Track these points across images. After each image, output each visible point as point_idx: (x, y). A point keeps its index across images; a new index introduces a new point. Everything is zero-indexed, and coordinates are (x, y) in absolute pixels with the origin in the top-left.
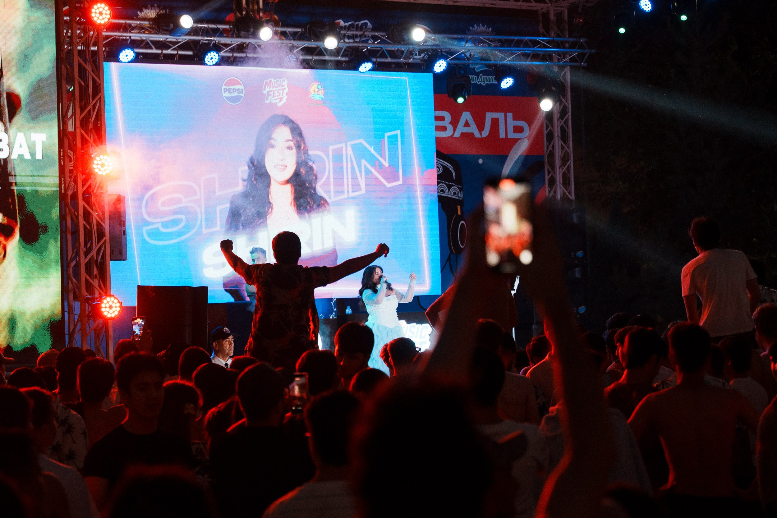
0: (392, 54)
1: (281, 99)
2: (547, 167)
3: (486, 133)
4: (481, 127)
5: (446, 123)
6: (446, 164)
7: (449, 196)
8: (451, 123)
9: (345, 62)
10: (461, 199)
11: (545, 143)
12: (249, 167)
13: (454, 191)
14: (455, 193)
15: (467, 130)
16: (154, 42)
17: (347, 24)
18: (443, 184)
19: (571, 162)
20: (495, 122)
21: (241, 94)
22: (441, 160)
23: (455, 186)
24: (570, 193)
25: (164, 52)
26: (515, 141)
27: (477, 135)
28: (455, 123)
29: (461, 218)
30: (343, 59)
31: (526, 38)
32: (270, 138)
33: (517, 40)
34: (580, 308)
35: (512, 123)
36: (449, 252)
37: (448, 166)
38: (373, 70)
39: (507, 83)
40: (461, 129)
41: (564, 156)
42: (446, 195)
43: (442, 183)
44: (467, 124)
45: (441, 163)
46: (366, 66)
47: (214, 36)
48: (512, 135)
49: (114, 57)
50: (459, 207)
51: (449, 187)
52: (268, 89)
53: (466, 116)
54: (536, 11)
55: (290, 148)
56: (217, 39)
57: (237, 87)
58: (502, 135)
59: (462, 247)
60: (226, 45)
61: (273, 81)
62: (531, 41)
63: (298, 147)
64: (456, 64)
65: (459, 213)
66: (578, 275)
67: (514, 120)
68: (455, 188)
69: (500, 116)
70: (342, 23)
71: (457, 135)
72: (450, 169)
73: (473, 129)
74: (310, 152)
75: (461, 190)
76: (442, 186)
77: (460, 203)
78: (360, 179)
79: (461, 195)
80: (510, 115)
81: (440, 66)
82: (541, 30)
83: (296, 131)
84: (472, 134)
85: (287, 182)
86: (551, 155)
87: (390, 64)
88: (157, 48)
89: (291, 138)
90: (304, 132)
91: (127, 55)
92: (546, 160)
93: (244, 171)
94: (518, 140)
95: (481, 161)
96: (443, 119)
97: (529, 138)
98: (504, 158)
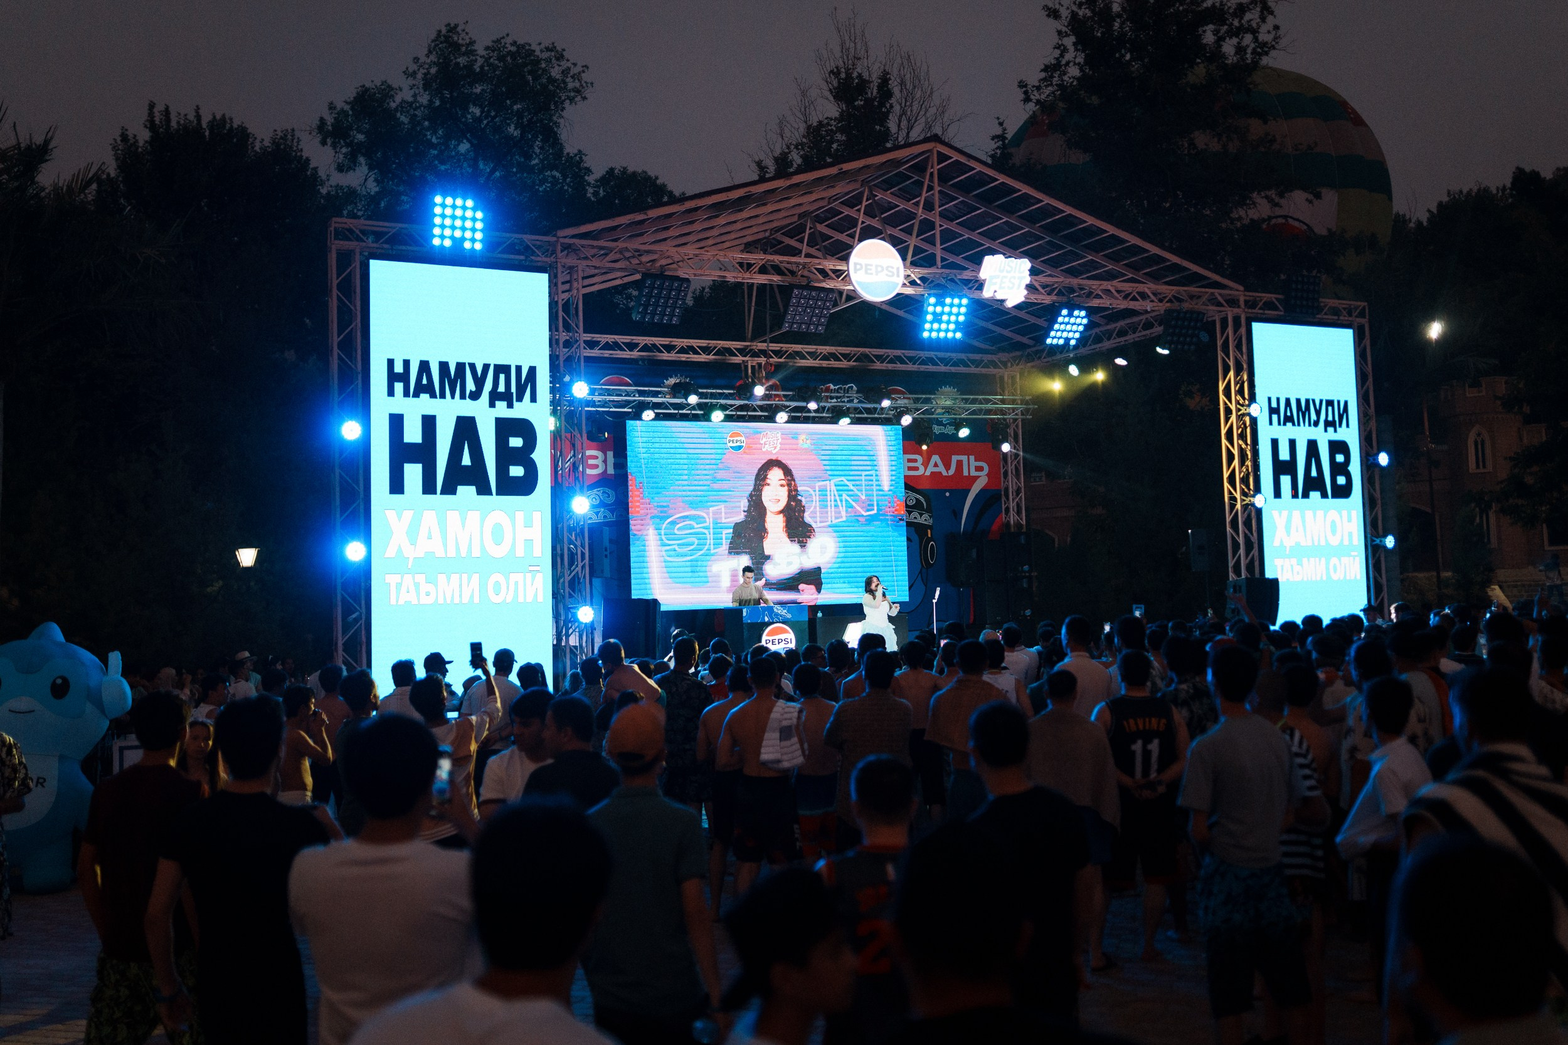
0: (868, 411)
1: (775, 448)
2: (1003, 499)
3: (952, 472)
4: (947, 466)
5: (918, 464)
6: (918, 496)
7: (918, 522)
8: (922, 464)
9: (828, 417)
10: (930, 524)
11: (1002, 479)
12: (749, 500)
13: (924, 518)
14: (924, 520)
15: (936, 470)
16: (671, 404)
17: (836, 387)
18: (916, 512)
19: (1022, 494)
20: (960, 464)
21: (742, 444)
22: (909, 492)
23: (924, 514)
24: (1021, 519)
25: (680, 412)
26: (977, 478)
27: (945, 473)
28: (926, 464)
29: (931, 539)
30: (827, 415)
31: (981, 397)
32: (765, 478)
33: (973, 399)
35: (974, 463)
36: (920, 566)
38: (852, 423)
39: (964, 433)
40: (931, 469)
41: (1018, 490)
42: (915, 521)
43: (911, 512)
44: (936, 465)
45: (910, 494)
46: (845, 421)
47: (720, 399)
48: (973, 473)
49: (637, 416)
50: (929, 531)
51: (921, 515)
52: (764, 440)
53: (936, 458)
54: (994, 375)
55: (782, 485)
56: (723, 402)
57: (739, 438)
58: (966, 473)
59: (932, 562)
60: (732, 406)
61: (769, 433)
62: (984, 399)
63: (789, 485)
64: (922, 418)
65: (929, 536)
66: (1025, 585)
67: (976, 461)
68: (926, 516)
69: (964, 458)
70: (832, 387)
71: (928, 473)
72: (922, 501)
73: (941, 469)
74: (799, 489)
75: (930, 517)
76: (915, 514)
77: (931, 528)
78: (841, 508)
79: (931, 521)
80: (972, 458)
81: (907, 420)
82: (999, 390)
83: (787, 472)
84: (940, 474)
85: (781, 512)
86: (1007, 489)
87: (866, 419)
88: (674, 409)
89: (783, 478)
90: (794, 472)
91: (648, 415)
92: (1003, 493)
93: (744, 504)
94: (979, 477)
95: (947, 494)
96: (915, 461)
97: (987, 475)
98: (967, 491)
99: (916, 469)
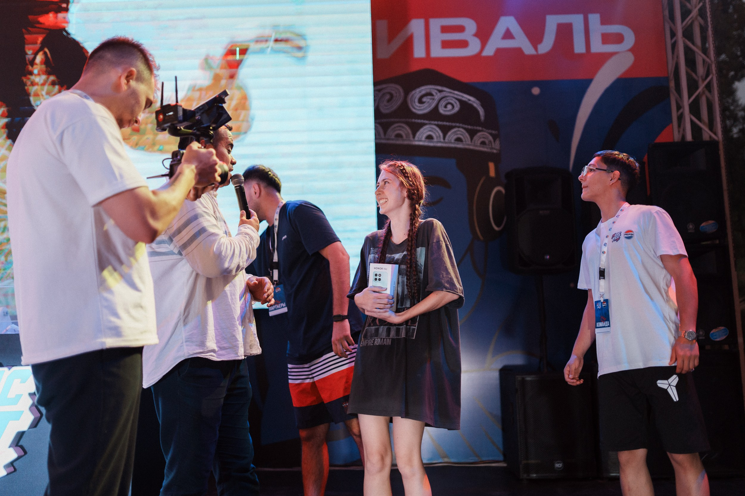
3: (545, 47)
4: (536, 38)
5: (467, 35)
6: (466, 97)
7: (471, 147)
8: (476, 35)
10: (495, 151)
13: (482, 140)
14: (483, 143)
15: (508, 44)
18: (461, 129)
20: (565, 30)
22: (456, 92)
23: (484, 131)
24: (715, 134)
26: (604, 57)
27: (528, 49)
28: (484, 34)
29: (496, 181)
34: (714, 331)
35: (598, 29)
36: (470, 235)
37: (469, 100)
40: (496, 43)
42: (467, 147)
43: (459, 127)
44: (508, 36)
45: (456, 96)
48: (597, 47)
50: (492, 166)
51: (472, 134)
53: (507, 23)
58: (579, 47)
59: (496, 228)
65: (492, 173)
67: (602, 24)
68: (484, 135)
69: (575, 19)
71: (489, 51)
72: (475, 105)
73: (521, 42)
75: (495, 137)
76: (458, 133)
77: (495, 158)
79: (497, 145)
80: (594, 19)
84: (518, 51)
94: (611, 55)
95: (536, 91)
96: (461, 29)
97: (632, 50)
98: (587, 83)
99: (464, 44)
